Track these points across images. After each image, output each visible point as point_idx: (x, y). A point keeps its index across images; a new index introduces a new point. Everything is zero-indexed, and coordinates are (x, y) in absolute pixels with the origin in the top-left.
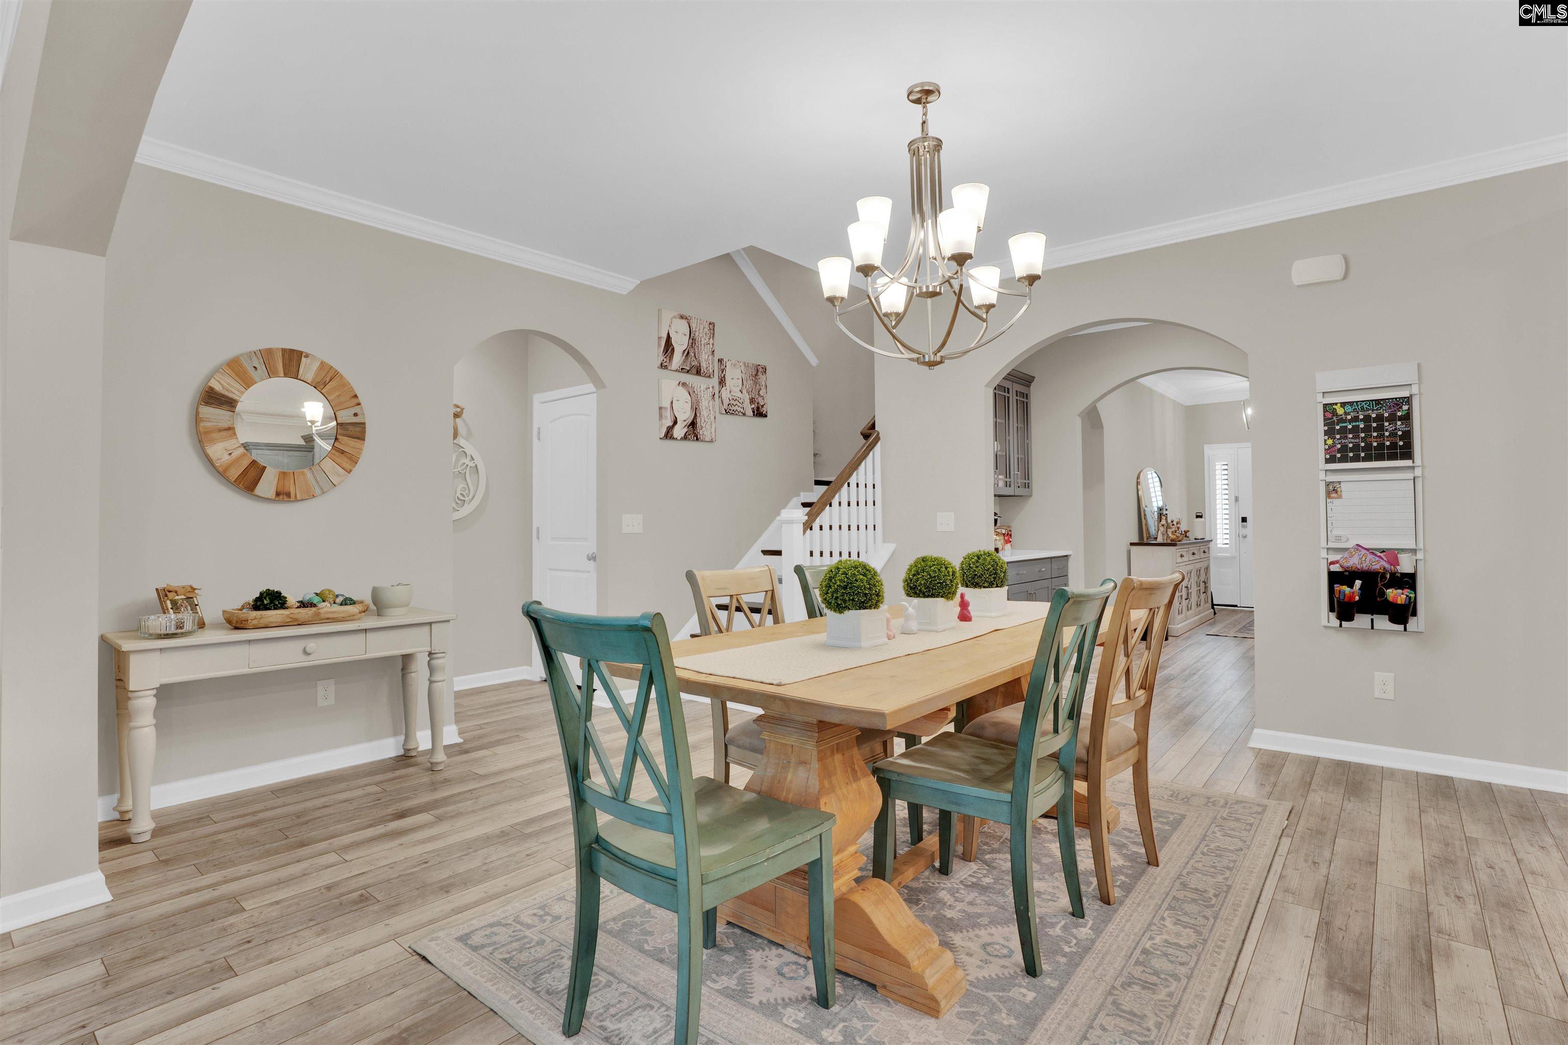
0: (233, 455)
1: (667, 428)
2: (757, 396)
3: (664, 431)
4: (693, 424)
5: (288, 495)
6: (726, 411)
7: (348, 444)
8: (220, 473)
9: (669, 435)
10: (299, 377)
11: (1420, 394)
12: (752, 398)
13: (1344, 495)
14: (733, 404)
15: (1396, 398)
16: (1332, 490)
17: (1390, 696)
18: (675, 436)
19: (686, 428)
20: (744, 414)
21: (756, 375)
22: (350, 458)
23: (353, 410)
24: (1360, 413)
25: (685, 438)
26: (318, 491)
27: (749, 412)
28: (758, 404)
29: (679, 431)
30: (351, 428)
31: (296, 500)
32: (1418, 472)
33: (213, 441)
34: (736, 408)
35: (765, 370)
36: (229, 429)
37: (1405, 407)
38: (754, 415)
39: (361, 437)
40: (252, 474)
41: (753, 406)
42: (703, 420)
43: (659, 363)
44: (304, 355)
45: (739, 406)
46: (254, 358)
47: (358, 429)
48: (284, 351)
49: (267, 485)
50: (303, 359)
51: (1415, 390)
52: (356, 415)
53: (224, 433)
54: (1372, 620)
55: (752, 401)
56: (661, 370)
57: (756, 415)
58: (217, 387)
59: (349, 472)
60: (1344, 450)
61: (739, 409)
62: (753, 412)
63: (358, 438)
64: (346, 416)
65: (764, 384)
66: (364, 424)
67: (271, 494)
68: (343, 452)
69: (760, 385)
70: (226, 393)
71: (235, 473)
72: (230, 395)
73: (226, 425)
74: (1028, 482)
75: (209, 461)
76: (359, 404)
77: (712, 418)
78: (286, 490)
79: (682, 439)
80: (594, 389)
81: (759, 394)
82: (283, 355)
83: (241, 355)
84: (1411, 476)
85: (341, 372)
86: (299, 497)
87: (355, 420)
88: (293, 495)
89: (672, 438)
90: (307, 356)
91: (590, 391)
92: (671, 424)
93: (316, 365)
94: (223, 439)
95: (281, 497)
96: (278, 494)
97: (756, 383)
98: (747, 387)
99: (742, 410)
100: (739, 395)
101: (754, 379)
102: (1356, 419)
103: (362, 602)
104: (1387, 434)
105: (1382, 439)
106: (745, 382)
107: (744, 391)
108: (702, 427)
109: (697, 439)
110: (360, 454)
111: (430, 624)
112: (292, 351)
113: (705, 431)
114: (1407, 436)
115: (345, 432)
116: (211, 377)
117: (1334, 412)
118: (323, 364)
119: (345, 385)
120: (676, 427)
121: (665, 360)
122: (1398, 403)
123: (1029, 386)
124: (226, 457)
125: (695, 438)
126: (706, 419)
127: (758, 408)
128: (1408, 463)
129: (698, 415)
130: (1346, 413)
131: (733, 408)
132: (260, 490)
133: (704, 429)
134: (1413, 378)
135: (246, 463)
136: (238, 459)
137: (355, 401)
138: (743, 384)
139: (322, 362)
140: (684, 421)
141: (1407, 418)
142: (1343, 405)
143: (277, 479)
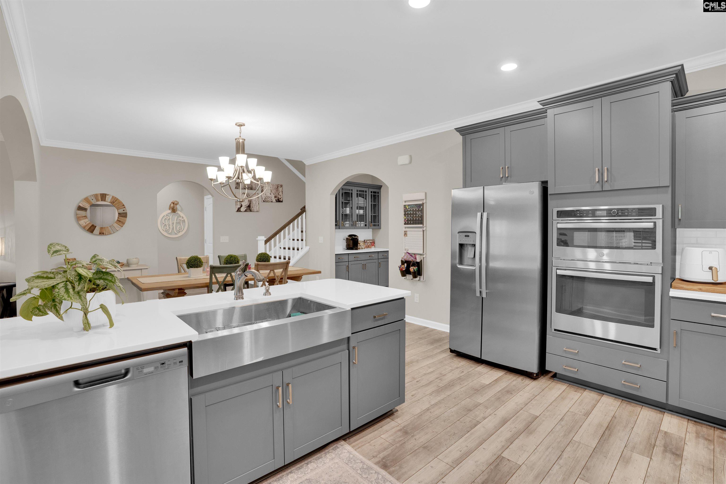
0: (86, 223)
1: (238, 208)
2: (278, 195)
3: (237, 209)
4: (249, 206)
5: (103, 234)
6: (263, 201)
7: (122, 219)
8: (84, 228)
9: (239, 210)
10: (106, 201)
11: (426, 202)
12: (276, 196)
13: (408, 235)
14: (267, 199)
15: (420, 204)
16: (405, 234)
17: (418, 302)
18: (241, 210)
19: (246, 208)
20: (272, 202)
21: (278, 188)
22: (122, 223)
23: (123, 209)
24: (412, 208)
25: (246, 211)
26: (112, 232)
27: (274, 200)
28: (278, 198)
29: (243, 209)
30: (122, 214)
31: (106, 235)
32: (425, 229)
33: (80, 220)
34: (268, 200)
35: (282, 186)
36: (85, 216)
37: (421, 207)
38: (276, 202)
39: (126, 216)
40: (92, 228)
41: (276, 199)
42: (253, 205)
43: (235, 187)
44: (107, 195)
45: (269, 199)
46: (92, 197)
47: (125, 214)
48: (101, 194)
49: (97, 231)
50: (107, 196)
51: (424, 201)
52: (124, 210)
53: (84, 218)
54: (420, 277)
55: (275, 197)
56: (236, 189)
57: (278, 202)
58: (81, 205)
59: (122, 227)
60: (408, 220)
61: (269, 200)
62: (276, 201)
63: (125, 217)
64: (121, 211)
65: (281, 191)
66: (127, 213)
67: (98, 233)
68: (120, 221)
69: (279, 191)
70: (84, 207)
71: (88, 228)
72: (85, 207)
73: (84, 215)
74: (378, 224)
75: (80, 225)
76: (125, 207)
77: (257, 204)
78: (102, 232)
79: (244, 211)
80: (212, 197)
81: (279, 194)
82: (101, 195)
83: (88, 196)
84: (421, 230)
85: (119, 199)
86: (106, 234)
87: (124, 212)
88: (104, 233)
89: (240, 211)
90: (108, 195)
91: (210, 197)
92: (240, 207)
93: (111, 197)
94: (83, 219)
95: (101, 234)
96: (100, 233)
97: (277, 191)
98: (273, 192)
99: (271, 200)
100: (270, 195)
101: (276, 189)
102: (410, 210)
103: (122, 263)
104: (417, 216)
105: (416, 217)
106: (272, 191)
107: (272, 194)
108: (253, 207)
109: (251, 211)
110: (125, 221)
111: (141, 269)
112: (103, 194)
113: (254, 207)
114: (422, 217)
115: (121, 216)
116: (80, 203)
117: (406, 208)
118: (113, 197)
119: (120, 202)
120: (242, 208)
121: (237, 186)
122: (419, 206)
123: (380, 189)
124: (84, 224)
125: (250, 211)
126: (255, 204)
127: (278, 199)
128: (421, 225)
129: (251, 203)
130: (409, 208)
131: (267, 200)
132: (95, 232)
133: (254, 208)
134: (423, 197)
135: (90, 225)
136: (88, 224)
137: (123, 207)
138: (271, 191)
139: (113, 196)
140: (245, 205)
141: (422, 211)
142: (408, 205)
143: (99, 229)
